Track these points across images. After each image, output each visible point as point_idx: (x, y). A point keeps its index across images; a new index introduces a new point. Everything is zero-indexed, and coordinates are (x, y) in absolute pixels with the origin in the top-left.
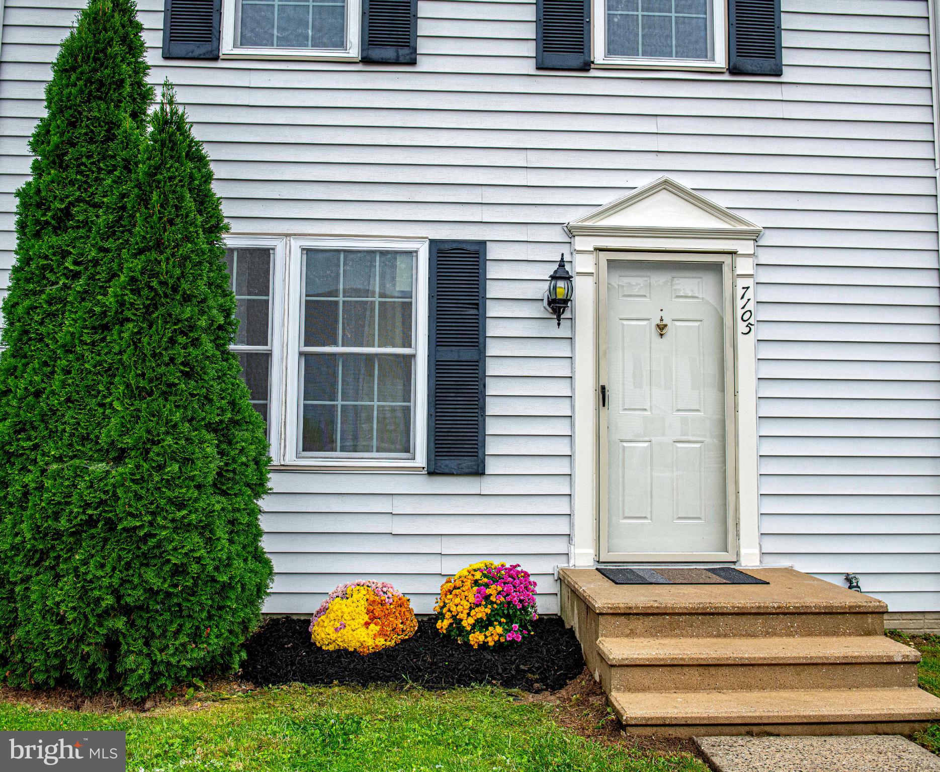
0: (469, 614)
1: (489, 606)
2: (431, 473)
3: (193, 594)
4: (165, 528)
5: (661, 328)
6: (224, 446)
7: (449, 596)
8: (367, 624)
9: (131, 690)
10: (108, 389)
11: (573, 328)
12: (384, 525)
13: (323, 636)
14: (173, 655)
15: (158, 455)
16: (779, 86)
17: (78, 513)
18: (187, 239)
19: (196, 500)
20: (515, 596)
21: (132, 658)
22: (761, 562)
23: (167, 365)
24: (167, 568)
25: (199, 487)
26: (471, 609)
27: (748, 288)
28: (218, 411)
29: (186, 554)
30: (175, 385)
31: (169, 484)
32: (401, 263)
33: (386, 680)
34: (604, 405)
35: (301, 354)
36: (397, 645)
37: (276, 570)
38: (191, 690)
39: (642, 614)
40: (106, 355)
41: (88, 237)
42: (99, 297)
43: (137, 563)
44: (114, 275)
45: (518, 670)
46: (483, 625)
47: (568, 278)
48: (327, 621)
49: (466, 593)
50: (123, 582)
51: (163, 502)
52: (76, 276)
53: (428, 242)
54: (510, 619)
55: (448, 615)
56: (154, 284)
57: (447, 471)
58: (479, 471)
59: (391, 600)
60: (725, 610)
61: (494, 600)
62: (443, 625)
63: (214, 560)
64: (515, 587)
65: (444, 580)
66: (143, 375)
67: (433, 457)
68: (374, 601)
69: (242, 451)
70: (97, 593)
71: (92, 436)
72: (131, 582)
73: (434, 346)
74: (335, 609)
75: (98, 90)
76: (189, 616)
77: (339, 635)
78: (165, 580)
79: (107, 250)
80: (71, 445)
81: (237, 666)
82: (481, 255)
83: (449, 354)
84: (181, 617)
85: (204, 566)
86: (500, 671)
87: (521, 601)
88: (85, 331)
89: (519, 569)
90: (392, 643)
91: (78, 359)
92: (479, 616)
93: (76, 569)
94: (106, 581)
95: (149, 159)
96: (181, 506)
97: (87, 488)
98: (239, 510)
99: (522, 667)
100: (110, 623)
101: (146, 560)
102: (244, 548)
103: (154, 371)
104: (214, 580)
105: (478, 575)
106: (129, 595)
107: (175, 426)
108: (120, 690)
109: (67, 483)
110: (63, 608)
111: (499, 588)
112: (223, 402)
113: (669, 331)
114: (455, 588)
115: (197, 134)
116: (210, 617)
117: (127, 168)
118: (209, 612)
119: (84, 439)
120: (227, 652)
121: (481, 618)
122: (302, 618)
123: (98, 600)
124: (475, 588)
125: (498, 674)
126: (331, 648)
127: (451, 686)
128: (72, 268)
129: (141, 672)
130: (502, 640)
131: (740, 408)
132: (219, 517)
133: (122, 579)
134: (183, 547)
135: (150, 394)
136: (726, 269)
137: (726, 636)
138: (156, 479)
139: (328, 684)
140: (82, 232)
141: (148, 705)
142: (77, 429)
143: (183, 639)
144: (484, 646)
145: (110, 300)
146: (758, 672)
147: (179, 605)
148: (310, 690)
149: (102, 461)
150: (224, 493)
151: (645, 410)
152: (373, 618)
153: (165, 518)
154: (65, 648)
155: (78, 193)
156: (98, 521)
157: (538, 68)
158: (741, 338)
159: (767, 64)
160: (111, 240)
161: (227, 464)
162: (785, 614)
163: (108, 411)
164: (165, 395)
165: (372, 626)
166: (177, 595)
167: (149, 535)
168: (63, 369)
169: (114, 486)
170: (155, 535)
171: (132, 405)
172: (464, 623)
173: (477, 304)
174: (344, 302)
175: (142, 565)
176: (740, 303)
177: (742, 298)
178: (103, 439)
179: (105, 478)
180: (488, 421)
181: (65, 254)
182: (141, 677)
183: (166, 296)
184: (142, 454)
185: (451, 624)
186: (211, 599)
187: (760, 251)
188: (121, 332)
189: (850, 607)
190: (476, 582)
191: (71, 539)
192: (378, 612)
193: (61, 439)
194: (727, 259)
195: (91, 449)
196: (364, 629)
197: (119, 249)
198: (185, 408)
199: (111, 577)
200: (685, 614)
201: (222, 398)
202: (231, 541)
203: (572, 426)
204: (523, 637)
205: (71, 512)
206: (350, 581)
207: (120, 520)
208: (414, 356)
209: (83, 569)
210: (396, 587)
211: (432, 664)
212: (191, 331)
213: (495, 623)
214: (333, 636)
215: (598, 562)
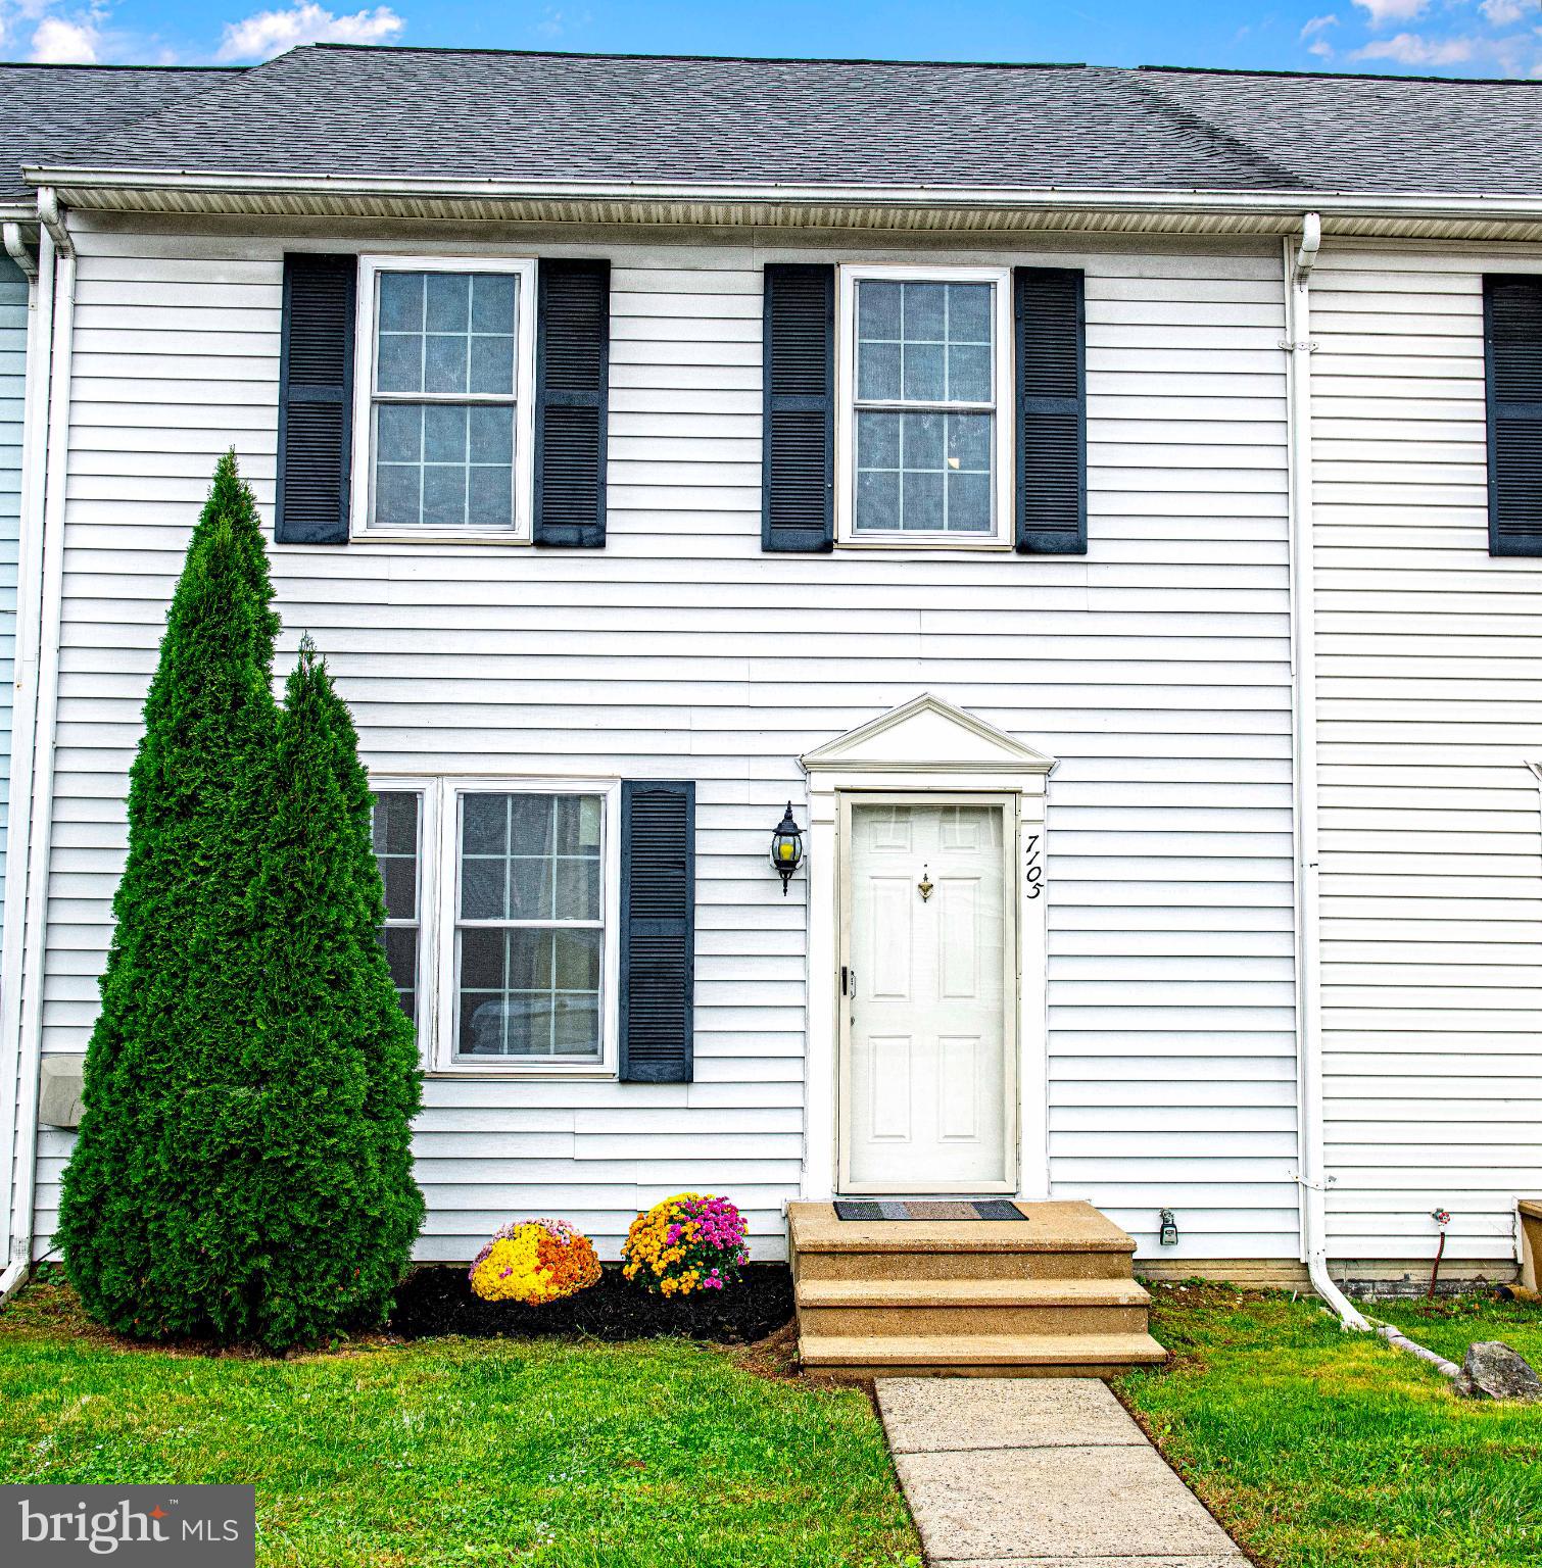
0: (660, 1257)
1: (684, 1247)
2: (624, 1081)
3: (344, 1230)
4: (313, 1157)
5: (926, 889)
6: (373, 1063)
7: (639, 1236)
8: (538, 1269)
9: (273, 1338)
10: (248, 1004)
11: (808, 893)
12: (565, 1147)
13: (486, 1284)
14: (320, 1298)
15: (306, 1078)
16: (1084, 567)
17: (220, 1142)
18: (332, 827)
19: (346, 1127)
20: (717, 1236)
21: (277, 1300)
22: (1049, 1193)
23: (311, 975)
24: (315, 1202)
25: (349, 1112)
26: (662, 1250)
27: (1036, 837)
28: (366, 1025)
29: (335, 1186)
30: (320, 997)
31: (318, 1109)
32: (586, 811)
33: (557, 1332)
34: (845, 993)
35: (457, 928)
36: (574, 1294)
37: (429, 1206)
38: (335, 1341)
39: (848, 1253)
40: (243, 964)
41: (219, 826)
42: (234, 898)
43: (281, 1198)
44: (250, 873)
45: (715, 1322)
46: (675, 1269)
47: (796, 833)
48: (490, 1266)
49: (658, 1232)
50: (269, 1217)
51: (312, 1129)
52: (205, 871)
53: (620, 782)
54: (710, 1262)
55: (636, 1259)
56: (299, 885)
57: (643, 1077)
58: (685, 1078)
59: (568, 1242)
60: (945, 1249)
61: (690, 1239)
62: (630, 1271)
63: (364, 1192)
64: (717, 1224)
65: (635, 1216)
66: (287, 988)
67: (626, 1059)
68: (547, 1242)
69: (393, 1068)
70: (241, 1229)
71: (232, 1059)
72: (277, 1217)
73: (627, 916)
74: (500, 1251)
75: (222, 647)
76: (338, 1255)
77: (505, 1282)
78: (313, 1215)
79: (241, 843)
80: (209, 1069)
81: (386, 1315)
82: (689, 799)
83: (647, 929)
84: (328, 1256)
85: (354, 1200)
86: (693, 1322)
87: (723, 1241)
88: (221, 939)
89: (727, 1203)
90: (568, 1292)
91: (212, 970)
92: (672, 1258)
93: (218, 1204)
94: (252, 1216)
95: (288, 735)
96: (330, 1134)
97: (230, 1115)
98: (390, 1136)
99: (720, 1318)
100: (253, 1263)
101: (291, 1193)
102: (395, 1179)
103: (298, 983)
104: (363, 1215)
105: (675, 1210)
106: (275, 1231)
107: (321, 1047)
108: (259, 1339)
109: (207, 1110)
110: (205, 1244)
111: (697, 1226)
112: (371, 1013)
113: (935, 893)
114: (646, 1226)
115: (340, 691)
116: (360, 1257)
117: (261, 744)
118: (359, 1251)
119: (222, 1060)
120: (376, 1299)
121: (674, 1261)
122: (460, 1267)
123: (242, 1237)
124: (669, 1226)
125: (690, 1325)
126: (495, 1298)
127: (631, 1337)
128: (201, 864)
129: (286, 1316)
130: (700, 1287)
131: (1023, 995)
132: (370, 1143)
133: (267, 1214)
134: (332, 1178)
135: (295, 1010)
136: (1007, 814)
137: (946, 1278)
138: (304, 1104)
139: (491, 1335)
140: (212, 819)
141: (289, 1355)
142: (214, 1050)
143: (331, 1280)
144: (678, 1294)
145: (249, 904)
146: (966, 1316)
147: (326, 1242)
148: (470, 1342)
149: (243, 1085)
150: (375, 1117)
151: (902, 996)
152: (545, 1262)
153: (314, 1147)
154: (205, 1290)
155: (203, 775)
156: (241, 1151)
157: (765, 549)
158: (1025, 902)
159: (1066, 538)
160: (244, 830)
161: (377, 1084)
162: (1016, 1253)
163: (248, 1030)
164: (310, 1011)
165: (544, 1271)
166: (325, 1232)
167: (298, 1166)
168: (196, 982)
169: (259, 1112)
170: (302, 1167)
171: (276, 1023)
172: (654, 1267)
173: (683, 863)
174: (512, 860)
175: (288, 1198)
176: (1025, 857)
177: (1029, 850)
178: (245, 1062)
179: (249, 1105)
180: (697, 1013)
181: (192, 846)
182: (286, 1322)
183: (310, 896)
184: (287, 1077)
185: (640, 1270)
186: (361, 1236)
187: (1054, 789)
188: (260, 939)
189: (1092, 1245)
190: (671, 1219)
191: (211, 1172)
192: (552, 1254)
193: (197, 1061)
194: (1007, 801)
195: (230, 1072)
196: (534, 1274)
197: (256, 840)
198: (332, 1024)
199: (256, 1212)
200: (900, 1253)
201: (370, 1008)
202: (383, 1171)
203: (806, 1019)
204: (726, 1285)
205: (212, 1142)
206: (520, 1218)
207: (265, 1149)
208: (602, 930)
209: (226, 1204)
210: (576, 1226)
211: (615, 1314)
212: (337, 934)
213: (691, 1267)
214: (498, 1283)
215: (838, 1194)
